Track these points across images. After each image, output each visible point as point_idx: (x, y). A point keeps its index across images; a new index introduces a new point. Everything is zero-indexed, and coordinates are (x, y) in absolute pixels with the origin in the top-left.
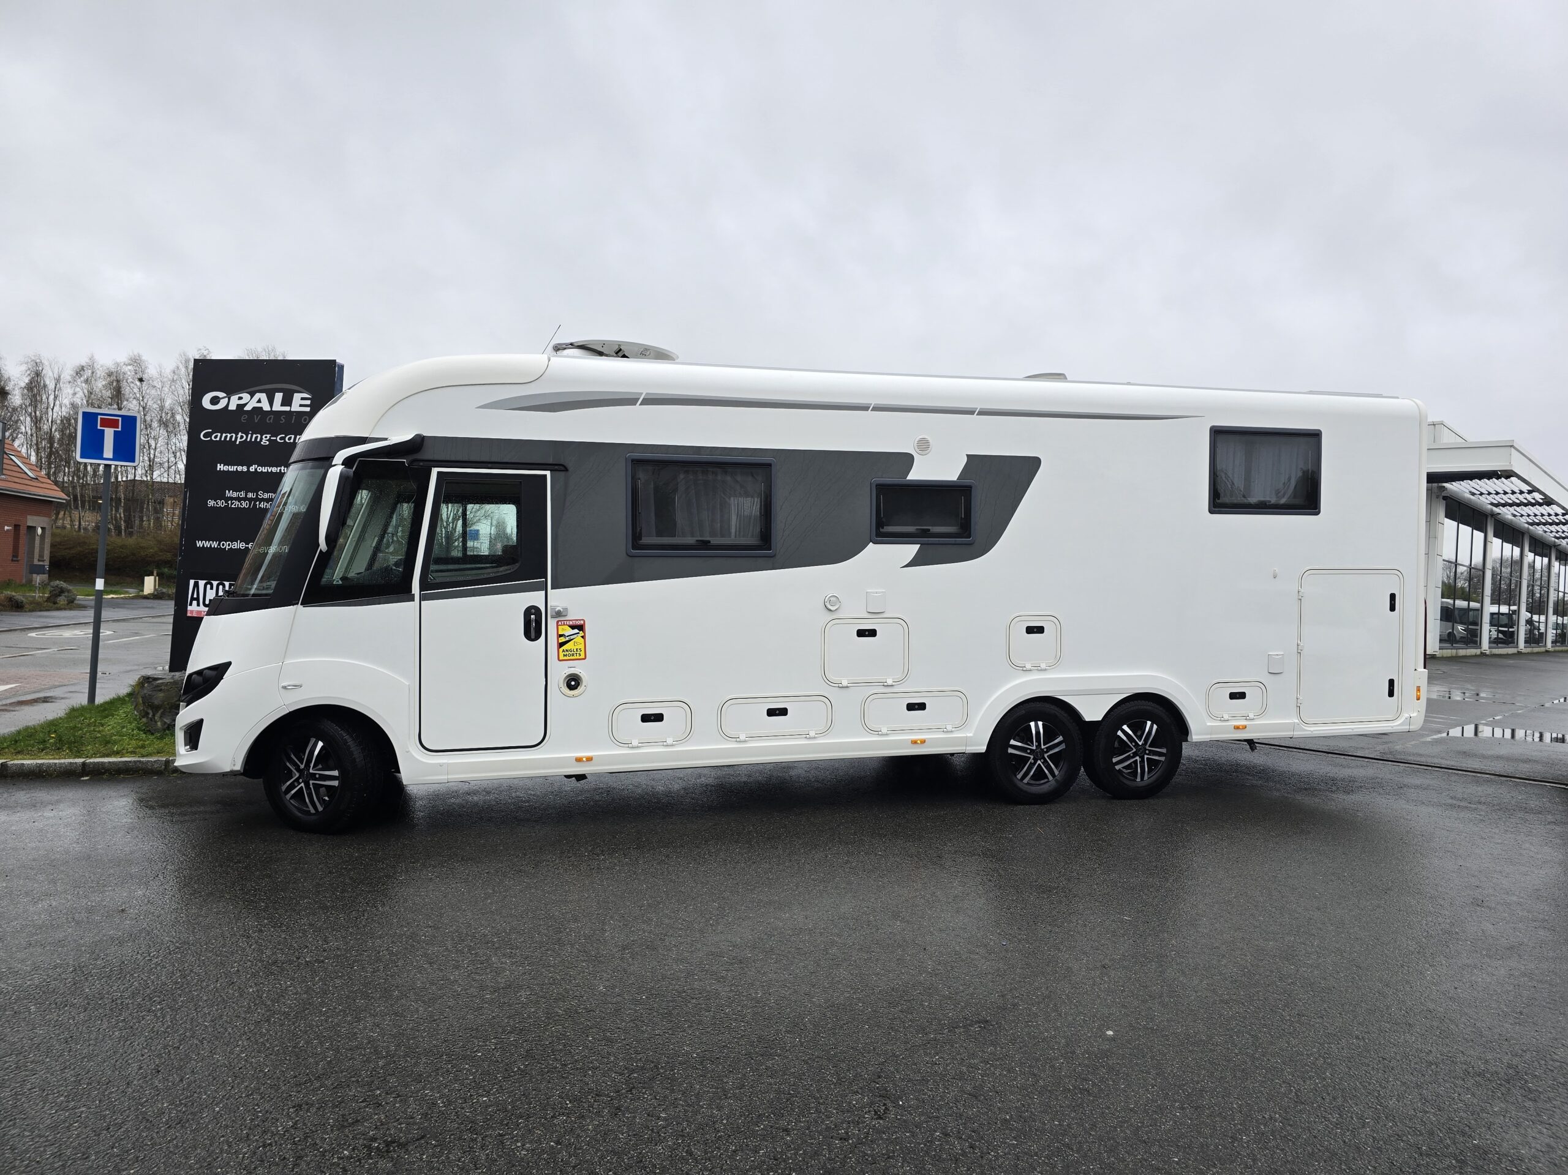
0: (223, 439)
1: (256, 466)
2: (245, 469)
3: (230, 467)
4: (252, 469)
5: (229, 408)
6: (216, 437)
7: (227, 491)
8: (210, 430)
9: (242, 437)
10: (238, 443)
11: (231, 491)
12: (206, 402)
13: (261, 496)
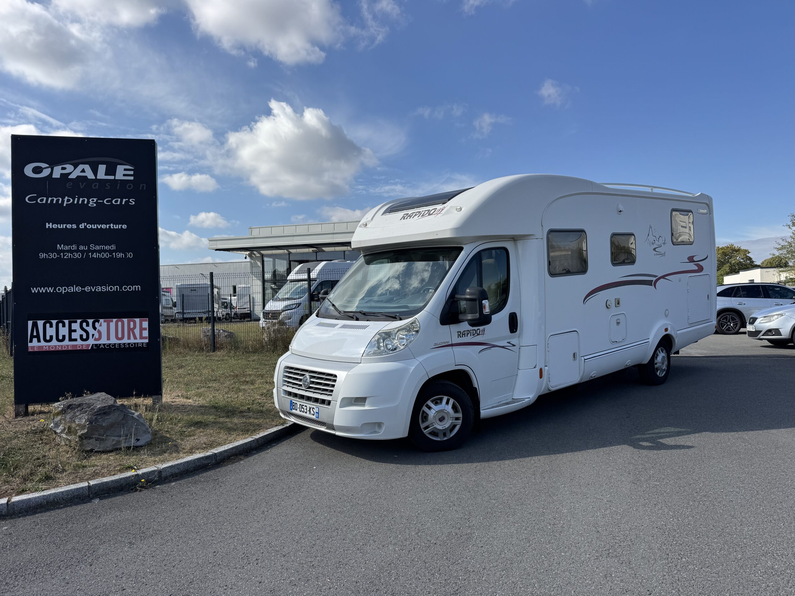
0: (49, 202)
1: (85, 224)
2: (74, 226)
3: (59, 225)
4: (82, 226)
5: (53, 177)
6: (42, 200)
7: (58, 245)
8: (36, 195)
9: (68, 200)
10: (65, 205)
11: (62, 245)
12: (28, 171)
13: (93, 248)
